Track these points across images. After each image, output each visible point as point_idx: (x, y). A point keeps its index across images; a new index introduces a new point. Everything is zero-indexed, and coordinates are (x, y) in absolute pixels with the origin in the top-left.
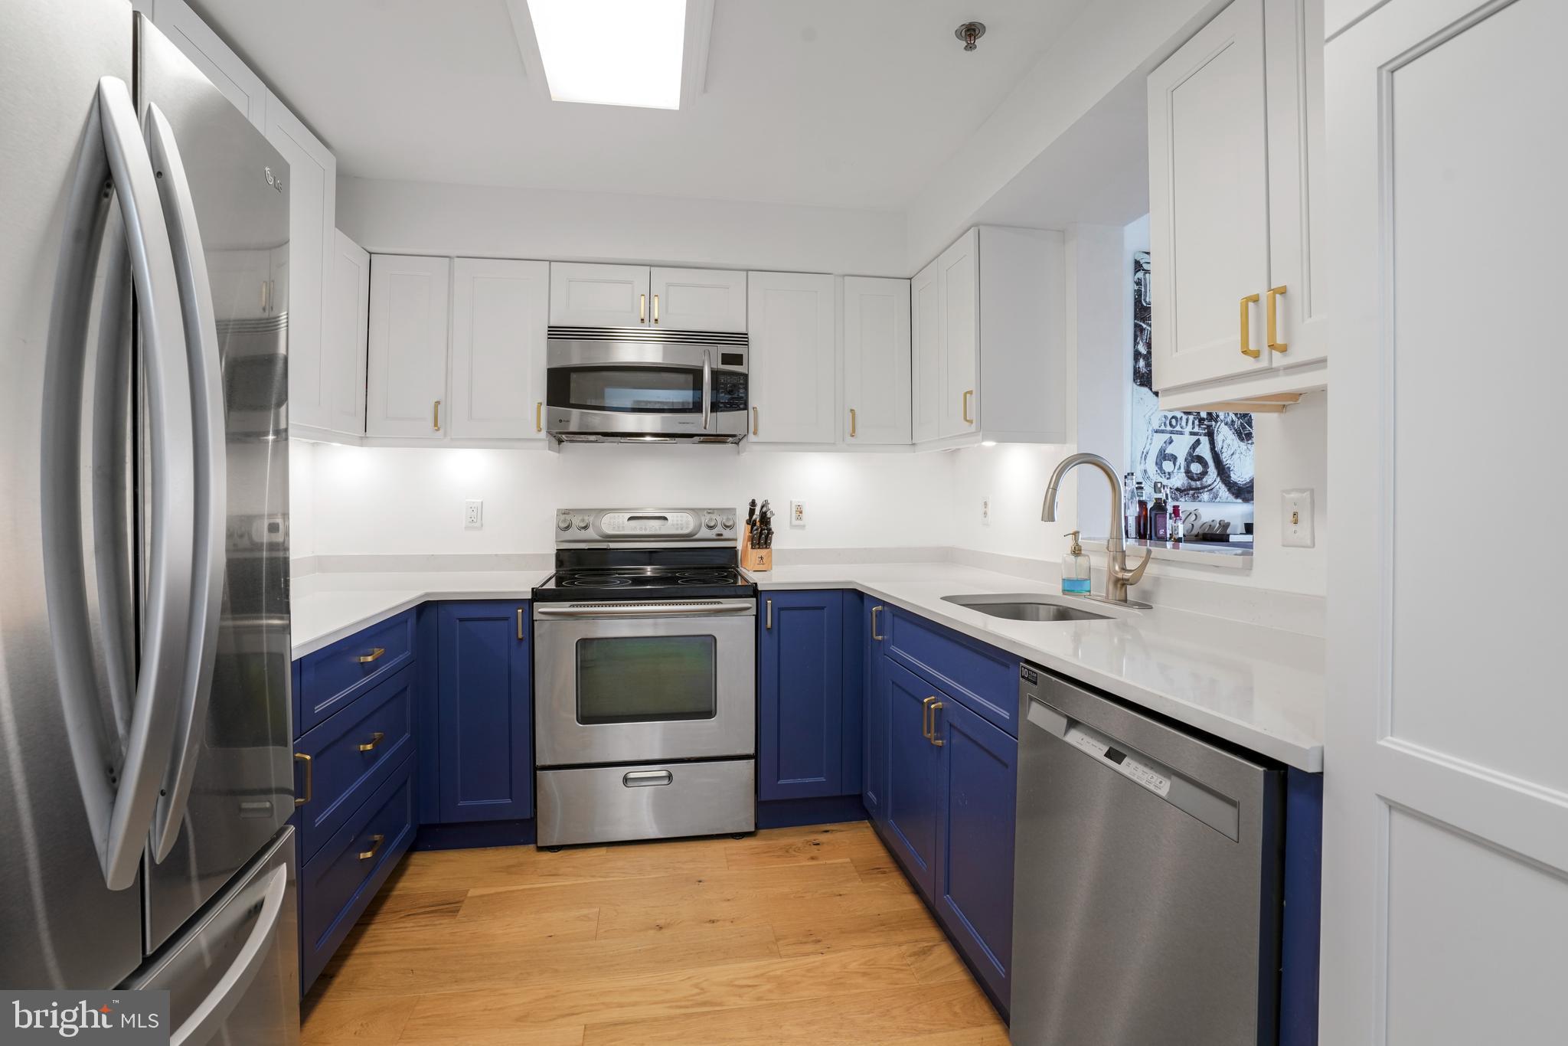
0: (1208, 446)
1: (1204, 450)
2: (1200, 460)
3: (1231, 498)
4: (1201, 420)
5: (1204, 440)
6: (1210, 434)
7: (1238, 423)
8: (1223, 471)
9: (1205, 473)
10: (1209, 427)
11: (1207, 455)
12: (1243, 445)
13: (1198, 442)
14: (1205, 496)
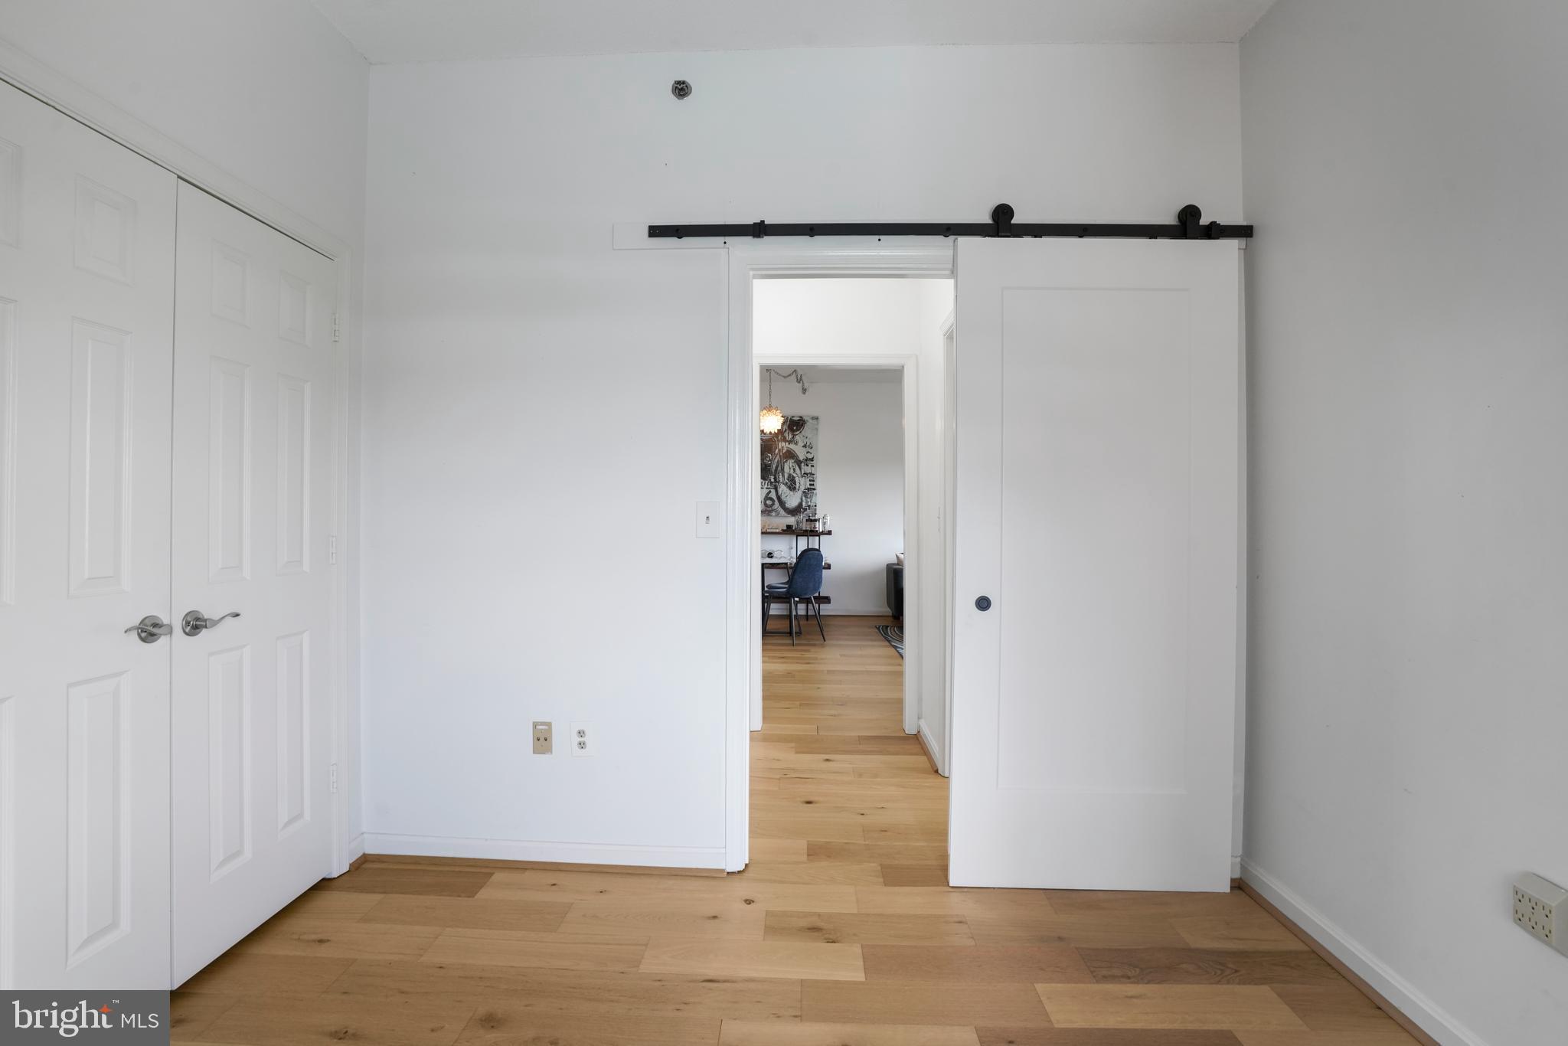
0: (774, 493)
1: (773, 495)
2: (771, 499)
3: (786, 514)
4: (771, 483)
5: (773, 491)
6: (776, 489)
7: (789, 483)
8: (782, 504)
9: (773, 504)
10: (775, 485)
11: (774, 497)
12: (792, 493)
13: (770, 492)
14: (774, 514)
